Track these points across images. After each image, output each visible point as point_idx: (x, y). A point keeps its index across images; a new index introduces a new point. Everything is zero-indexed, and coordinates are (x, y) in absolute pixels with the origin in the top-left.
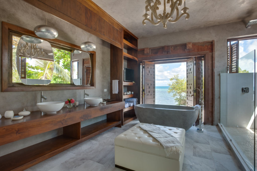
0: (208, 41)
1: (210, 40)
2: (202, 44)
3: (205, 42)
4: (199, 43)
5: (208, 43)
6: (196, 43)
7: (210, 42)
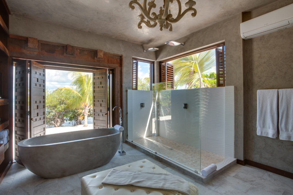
0: (118, 54)
1: (120, 53)
2: (112, 56)
3: (115, 54)
4: (109, 53)
5: (118, 56)
6: (107, 52)
7: (119, 56)
